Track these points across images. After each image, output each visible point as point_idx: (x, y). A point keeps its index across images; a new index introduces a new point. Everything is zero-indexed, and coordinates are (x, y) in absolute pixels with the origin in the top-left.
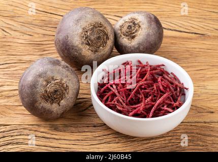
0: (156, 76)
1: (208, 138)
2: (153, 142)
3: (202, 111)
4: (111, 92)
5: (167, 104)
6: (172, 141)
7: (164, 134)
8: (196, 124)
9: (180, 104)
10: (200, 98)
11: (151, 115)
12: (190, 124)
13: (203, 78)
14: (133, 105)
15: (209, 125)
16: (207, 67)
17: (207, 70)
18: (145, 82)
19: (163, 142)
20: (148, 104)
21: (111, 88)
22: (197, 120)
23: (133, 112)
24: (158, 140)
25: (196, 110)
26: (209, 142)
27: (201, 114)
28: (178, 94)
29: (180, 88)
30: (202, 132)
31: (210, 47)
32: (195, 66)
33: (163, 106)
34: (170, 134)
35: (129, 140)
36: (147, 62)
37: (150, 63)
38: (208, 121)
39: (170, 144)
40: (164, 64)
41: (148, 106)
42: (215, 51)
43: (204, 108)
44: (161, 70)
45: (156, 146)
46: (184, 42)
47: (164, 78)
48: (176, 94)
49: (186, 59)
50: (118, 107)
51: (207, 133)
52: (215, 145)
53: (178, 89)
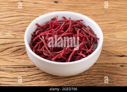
0: (76, 29)
1: (115, 76)
2: (72, 79)
3: (111, 54)
4: (41, 41)
5: (82, 50)
6: (87, 78)
7: (82, 73)
8: (106, 65)
9: (92, 50)
10: (110, 45)
11: (69, 59)
12: (102, 65)
13: (113, 30)
14: (56, 52)
15: (116, 66)
16: (117, 21)
17: (117, 24)
18: (66, 34)
19: (80, 79)
20: (67, 51)
21: (41, 38)
22: (107, 62)
23: (56, 57)
24: (77, 78)
25: (107, 54)
26: (115, 79)
27: (110, 57)
28: (91, 43)
29: (93, 38)
30: (111, 72)
31: (120, 6)
32: (108, 21)
33: (79, 53)
34: (86, 73)
35: (54, 78)
36: (70, 18)
37: (72, 19)
38: (115, 62)
39: (85, 81)
40: (83, 20)
41: (67, 53)
42: (124, 9)
43: (113, 52)
44: (80, 25)
45: (74, 82)
46: (101, 3)
47: (82, 30)
48: (90, 43)
49: (102, 15)
50: (44, 53)
51: (114, 72)
52: (120, 81)
53: (92, 39)
